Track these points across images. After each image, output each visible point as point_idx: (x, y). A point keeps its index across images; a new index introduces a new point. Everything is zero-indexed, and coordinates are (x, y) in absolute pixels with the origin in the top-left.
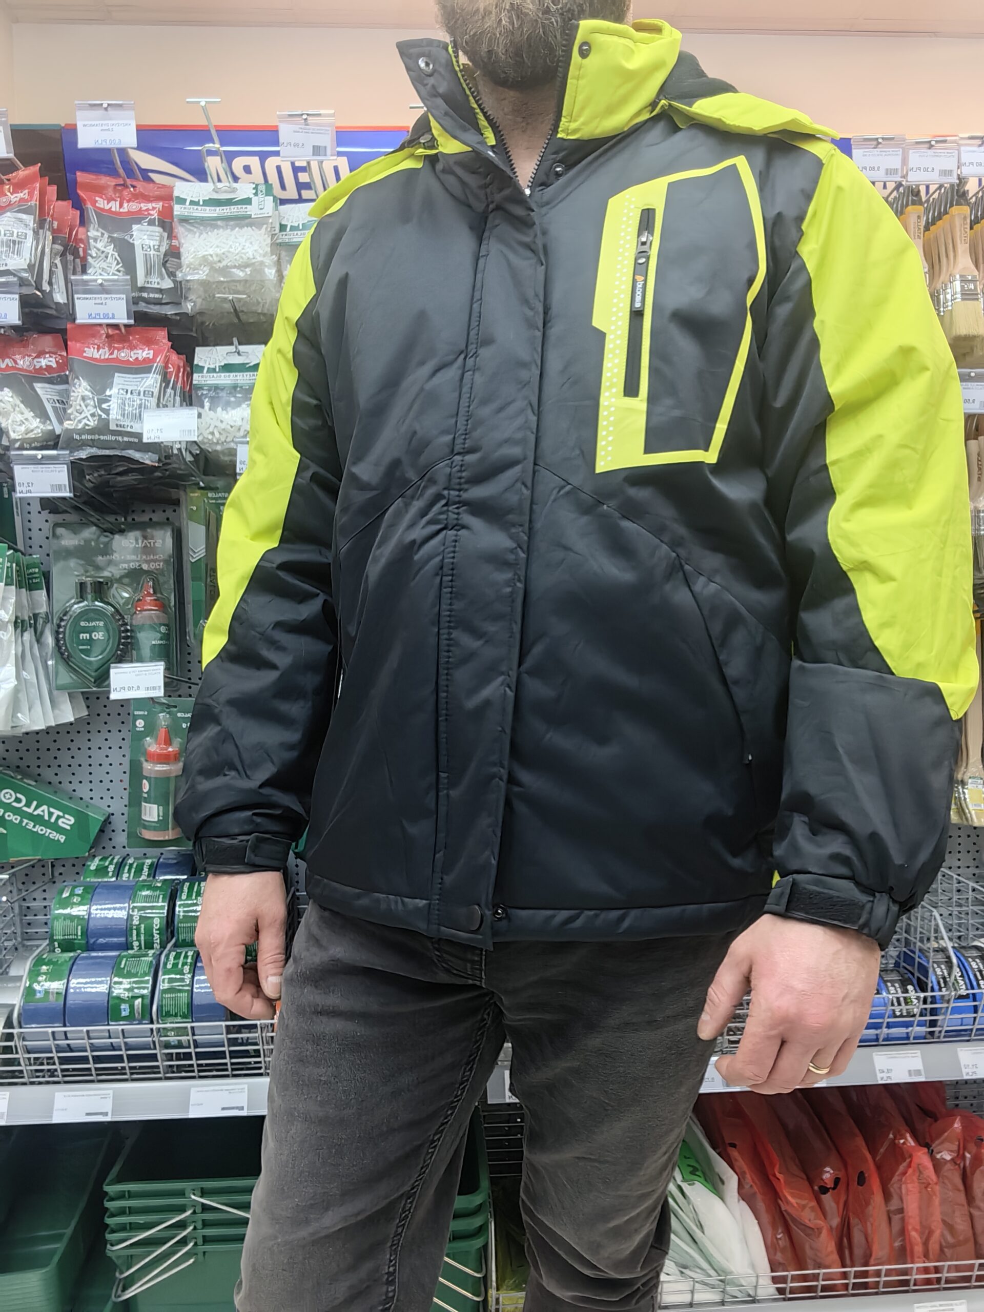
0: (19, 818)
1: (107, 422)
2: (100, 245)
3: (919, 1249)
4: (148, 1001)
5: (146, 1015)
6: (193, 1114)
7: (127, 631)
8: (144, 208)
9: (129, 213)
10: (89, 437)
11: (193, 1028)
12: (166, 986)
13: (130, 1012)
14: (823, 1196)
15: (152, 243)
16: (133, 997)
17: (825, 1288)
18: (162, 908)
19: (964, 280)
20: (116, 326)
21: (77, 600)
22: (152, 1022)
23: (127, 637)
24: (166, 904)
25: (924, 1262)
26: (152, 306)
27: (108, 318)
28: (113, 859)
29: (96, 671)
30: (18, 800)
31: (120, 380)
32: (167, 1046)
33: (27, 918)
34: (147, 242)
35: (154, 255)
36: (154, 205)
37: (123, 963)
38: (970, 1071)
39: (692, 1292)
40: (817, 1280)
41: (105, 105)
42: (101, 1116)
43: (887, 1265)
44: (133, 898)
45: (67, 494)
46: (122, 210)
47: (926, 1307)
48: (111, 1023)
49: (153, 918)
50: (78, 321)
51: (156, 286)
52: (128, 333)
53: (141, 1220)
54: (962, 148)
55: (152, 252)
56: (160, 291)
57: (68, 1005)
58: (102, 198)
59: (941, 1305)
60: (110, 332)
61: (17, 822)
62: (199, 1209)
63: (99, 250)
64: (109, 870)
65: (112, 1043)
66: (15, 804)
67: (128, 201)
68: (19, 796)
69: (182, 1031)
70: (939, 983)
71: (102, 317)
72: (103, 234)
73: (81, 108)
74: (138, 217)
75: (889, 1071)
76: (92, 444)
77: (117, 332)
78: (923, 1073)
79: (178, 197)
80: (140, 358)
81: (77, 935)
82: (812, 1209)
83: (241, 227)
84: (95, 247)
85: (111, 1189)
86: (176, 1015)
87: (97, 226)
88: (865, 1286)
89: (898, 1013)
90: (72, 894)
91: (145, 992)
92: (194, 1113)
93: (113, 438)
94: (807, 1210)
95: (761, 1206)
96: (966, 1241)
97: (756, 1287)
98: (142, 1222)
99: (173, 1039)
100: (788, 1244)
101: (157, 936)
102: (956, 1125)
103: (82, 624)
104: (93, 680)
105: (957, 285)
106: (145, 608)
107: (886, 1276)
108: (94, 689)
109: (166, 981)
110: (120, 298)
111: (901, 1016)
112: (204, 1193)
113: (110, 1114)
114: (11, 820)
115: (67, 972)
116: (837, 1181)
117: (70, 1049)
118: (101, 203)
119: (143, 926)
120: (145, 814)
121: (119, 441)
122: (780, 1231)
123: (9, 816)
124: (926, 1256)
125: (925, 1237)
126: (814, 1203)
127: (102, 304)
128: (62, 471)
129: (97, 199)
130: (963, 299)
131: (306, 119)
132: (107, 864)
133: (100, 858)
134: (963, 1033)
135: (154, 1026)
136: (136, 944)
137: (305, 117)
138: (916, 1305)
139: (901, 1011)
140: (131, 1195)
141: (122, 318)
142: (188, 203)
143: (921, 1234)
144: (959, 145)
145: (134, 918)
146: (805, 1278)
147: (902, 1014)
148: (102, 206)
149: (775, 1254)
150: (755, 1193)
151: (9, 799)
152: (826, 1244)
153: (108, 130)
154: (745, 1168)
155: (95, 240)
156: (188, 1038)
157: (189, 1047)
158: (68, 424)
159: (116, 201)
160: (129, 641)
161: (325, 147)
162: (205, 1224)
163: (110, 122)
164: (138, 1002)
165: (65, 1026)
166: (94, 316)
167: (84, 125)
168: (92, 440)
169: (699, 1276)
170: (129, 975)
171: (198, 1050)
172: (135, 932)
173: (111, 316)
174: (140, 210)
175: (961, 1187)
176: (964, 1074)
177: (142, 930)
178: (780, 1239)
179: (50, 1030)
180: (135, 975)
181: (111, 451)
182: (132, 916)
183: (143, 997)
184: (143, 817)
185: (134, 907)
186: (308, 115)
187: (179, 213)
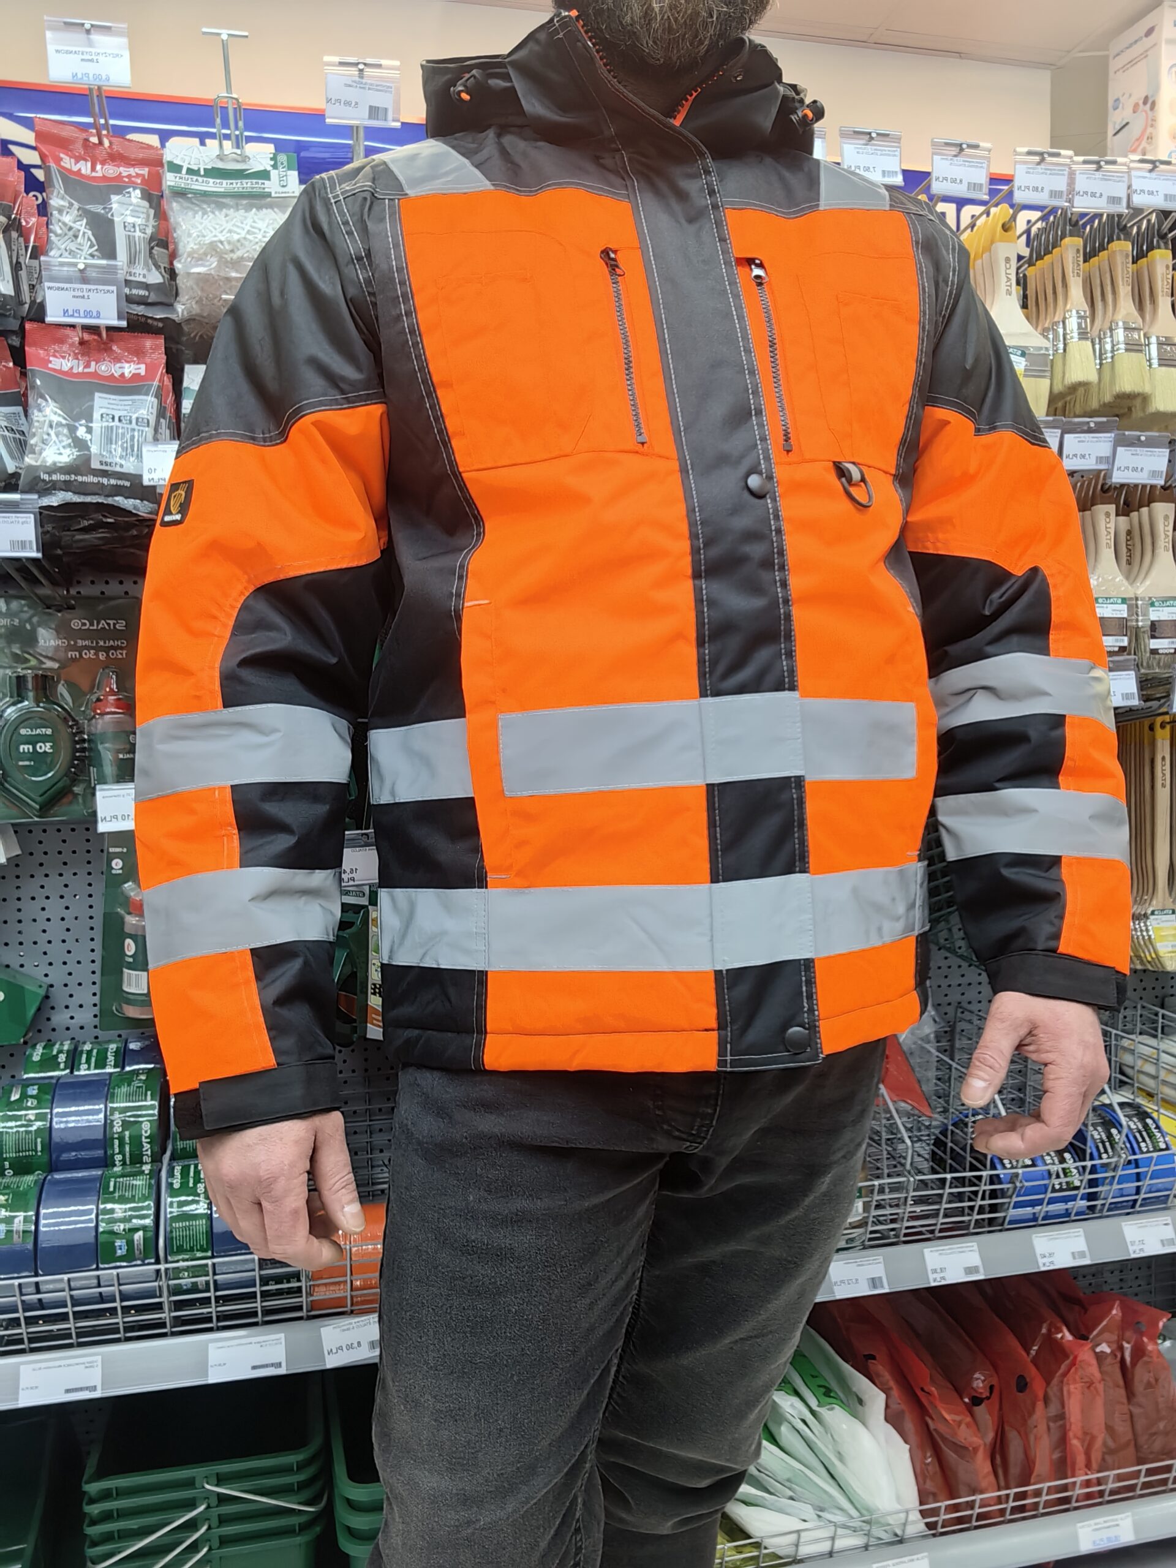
1: (88, 459)
2: (67, 219)
3: (1081, 1459)
4: (150, 1234)
5: (150, 1251)
6: (212, 1379)
7: (84, 741)
8: (124, 174)
9: (104, 178)
10: (63, 478)
11: (214, 1265)
12: (175, 1211)
13: (127, 1250)
14: (976, 1409)
15: (139, 221)
16: (130, 1230)
17: (980, 1517)
18: (152, 1107)
19: (1126, 329)
20: (93, 329)
21: (12, 700)
22: (158, 1262)
23: (83, 750)
24: (156, 1103)
25: (1087, 1474)
26: (134, 306)
27: (91, 317)
28: (62, 1044)
29: (41, 796)
31: (102, 403)
32: (177, 1291)
34: (130, 220)
35: (139, 237)
36: (137, 170)
37: (112, 1184)
38: (1136, 1248)
39: (833, 1539)
40: (972, 1508)
41: (87, 26)
42: (87, 1392)
43: (1050, 1481)
44: (109, 1097)
45: (35, 554)
46: (94, 174)
47: (1089, 1526)
48: (101, 1266)
49: (142, 1122)
50: (49, 319)
51: (141, 279)
52: (111, 340)
53: (134, 1524)
54: (1133, 173)
55: (138, 234)
56: (146, 286)
57: (39, 1246)
58: (67, 155)
59: (1105, 1522)
60: (86, 337)
62: (214, 1501)
63: (65, 224)
64: (59, 1060)
65: (100, 1293)
67: (103, 163)
69: (201, 1271)
70: (1097, 1148)
71: (82, 314)
72: (71, 205)
73: (52, 28)
74: (118, 186)
75: (1051, 1255)
76: (67, 486)
77: (96, 337)
78: (1087, 1254)
79: (170, 163)
80: (127, 375)
81: (36, 1151)
82: (968, 1425)
83: (259, 208)
84: (59, 221)
85: (93, 1488)
86: (192, 1250)
87: (62, 192)
88: (1022, 1509)
89: (1057, 1187)
90: (24, 1096)
91: (148, 1222)
92: (215, 1377)
93: (95, 480)
94: (963, 1426)
95: (909, 1426)
96: (1127, 1444)
97: (905, 1525)
98: (135, 1527)
99: (186, 1281)
100: (938, 1468)
101: (147, 1146)
102: (1114, 1312)
103: (23, 732)
104: (38, 807)
105: (1120, 334)
106: (108, 710)
107: (1047, 1494)
108: (36, 819)
109: (175, 1205)
110: (108, 291)
111: (1061, 1190)
112: (220, 1480)
113: (99, 1388)
115: (34, 1202)
116: (992, 1388)
117: (41, 1304)
118: (67, 162)
119: (127, 1133)
120: (129, 985)
121: (103, 484)
122: (929, 1454)
124: (1088, 1466)
125: (1086, 1444)
126: (969, 1419)
127: (83, 297)
128: (27, 523)
129: (62, 155)
130: (1127, 350)
131: (361, 71)
132: (55, 1052)
133: (43, 1044)
134: (1125, 1204)
135: (162, 1267)
136: (118, 1158)
137: (361, 67)
138: (1079, 1525)
139: (1060, 1184)
140: (121, 1493)
141: (110, 318)
142: (184, 171)
143: (1082, 1441)
144: (1129, 168)
145: (115, 1123)
146: (956, 1508)
147: (1061, 1188)
148: (68, 166)
149: (925, 1482)
150: (903, 1412)
152: (982, 1465)
153: (91, 61)
154: (892, 1383)
155: (60, 211)
156: (207, 1278)
157: (208, 1291)
158: (29, 460)
159: (86, 160)
160: (87, 754)
161: (386, 109)
162: (223, 1520)
163: (93, 50)
164: (139, 1236)
165: (36, 1275)
166: (70, 313)
167: (57, 51)
168: (65, 481)
169: (839, 1518)
170: (122, 1200)
171: (219, 1293)
172: (116, 1142)
173: (95, 314)
174: (119, 177)
175: (1121, 1383)
176: (1131, 1252)
177: (127, 1140)
178: (928, 1464)
179: (16, 1282)
180: (132, 1199)
181: (94, 497)
182: (112, 1121)
183: (144, 1228)
184: (126, 988)
185: (113, 1110)
186: (365, 64)
187: (172, 184)
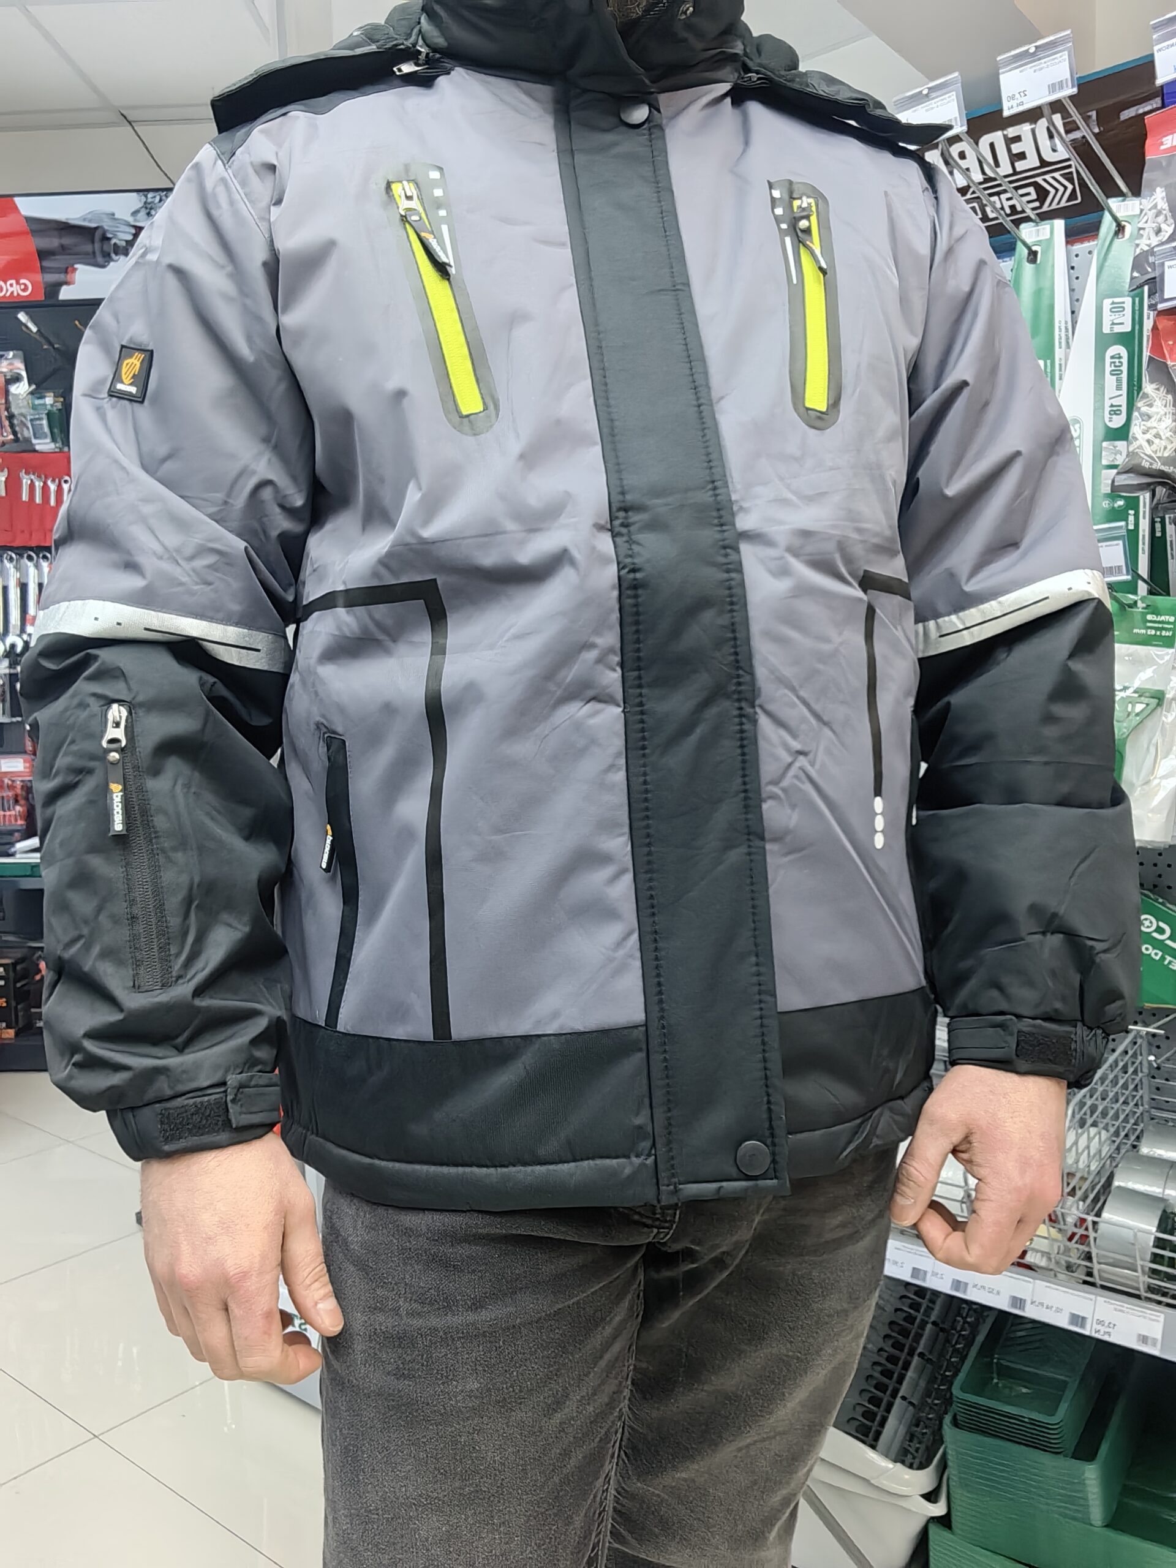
0: (1160, 954)
30: (1160, 931)
33: (1156, 1080)
61: (1157, 958)
66: (1155, 935)
68: (1162, 924)
114: (1150, 955)
123: (1147, 949)
151: (1148, 927)
